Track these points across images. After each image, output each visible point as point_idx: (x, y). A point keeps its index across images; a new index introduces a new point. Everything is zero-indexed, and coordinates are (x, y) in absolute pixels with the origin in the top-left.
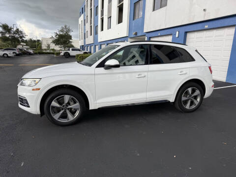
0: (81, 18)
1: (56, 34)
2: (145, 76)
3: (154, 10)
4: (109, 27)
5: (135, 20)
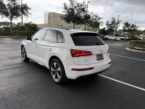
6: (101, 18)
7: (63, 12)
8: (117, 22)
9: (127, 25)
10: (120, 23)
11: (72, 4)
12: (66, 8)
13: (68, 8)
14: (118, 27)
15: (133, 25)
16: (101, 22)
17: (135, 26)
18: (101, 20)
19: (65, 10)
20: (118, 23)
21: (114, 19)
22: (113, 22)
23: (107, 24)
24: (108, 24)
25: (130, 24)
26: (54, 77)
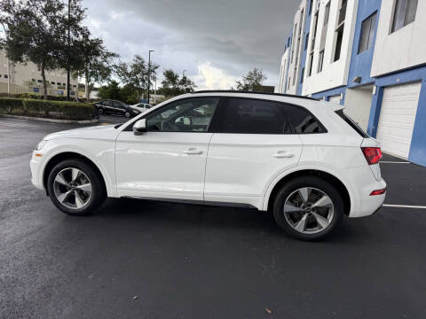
0: (285, 56)
1: (237, 84)
2: (201, 153)
3: (393, 30)
4: (320, 69)
5: (362, 53)
6: (113, 55)
8: (147, 68)
9: (170, 76)
10: (156, 70)
13: (16, 9)
14: (152, 81)
15: (185, 78)
16: (116, 67)
17: (189, 82)
18: (115, 61)
20: (150, 71)
21: (138, 58)
22: (138, 68)
23: (124, 73)
24: (127, 73)
25: (177, 76)
26: (300, 226)
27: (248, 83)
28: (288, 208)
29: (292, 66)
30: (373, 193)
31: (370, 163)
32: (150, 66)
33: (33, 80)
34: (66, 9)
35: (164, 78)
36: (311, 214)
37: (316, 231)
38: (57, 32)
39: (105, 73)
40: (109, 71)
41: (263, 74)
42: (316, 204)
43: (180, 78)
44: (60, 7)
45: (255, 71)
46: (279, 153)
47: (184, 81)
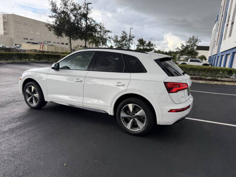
1: (181, 45)
6: (108, 31)
7: (50, 17)
8: (128, 38)
9: (141, 42)
10: (133, 39)
11: (65, 5)
12: (55, 10)
13: (59, 11)
14: (130, 45)
15: (150, 42)
16: (110, 38)
17: (152, 45)
18: (109, 34)
19: (54, 14)
20: (130, 39)
21: (124, 32)
22: (124, 38)
23: (116, 41)
24: (118, 41)
25: (145, 42)
26: (129, 126)
27: (188, 44)
28: (123, 115)
29: (217, 34)
30: (171, 111)
31: (169, 92)
32: (130, 36)
33: (78, 46)
34: (82, 9)
35: (137, 43)
36: (134, 120)
37: (137, 130)
38: (78, 21)
39: (104, 41)
40: (106, 40)
41: (198, 39)
42: (137, 114)
43: (147, 43)
44: (80, 8)
45: (193, 37)
46: (118, 83)
47: (150, 44)
